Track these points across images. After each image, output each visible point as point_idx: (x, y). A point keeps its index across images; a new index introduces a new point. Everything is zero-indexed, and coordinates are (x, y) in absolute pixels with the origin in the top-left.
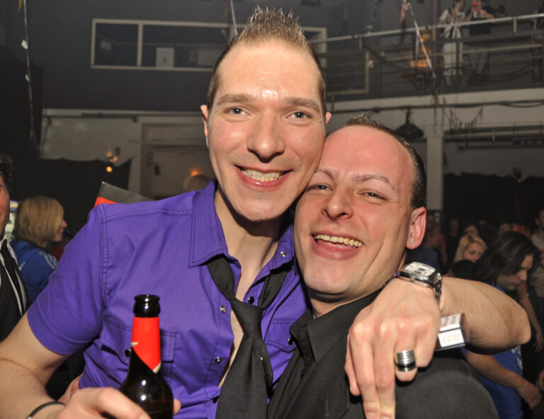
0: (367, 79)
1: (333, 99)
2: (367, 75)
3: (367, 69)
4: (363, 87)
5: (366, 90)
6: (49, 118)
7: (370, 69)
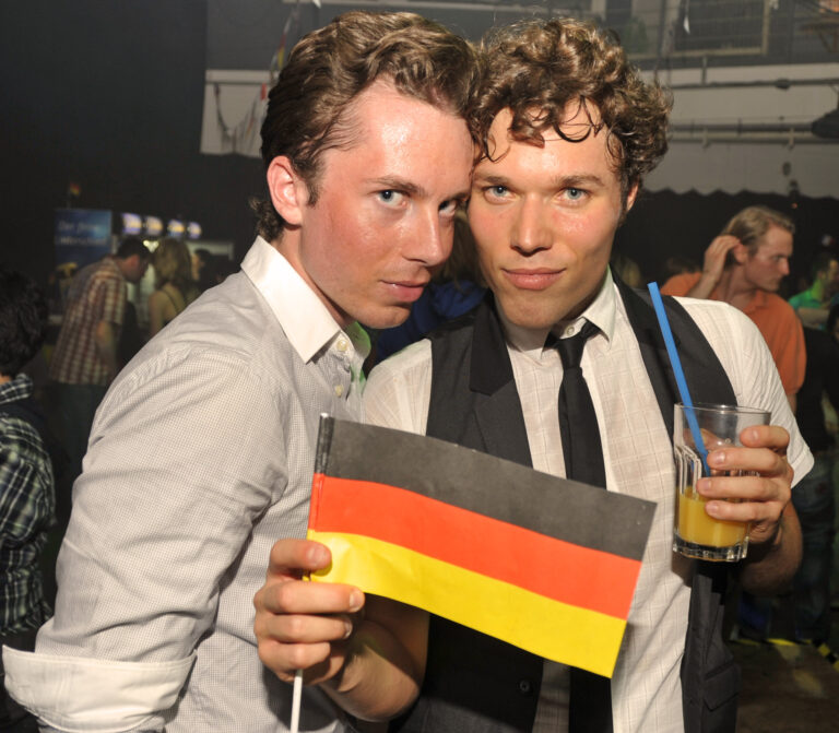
0: (766, 30)
1: (705, 61)
2: (766, 21)
3: (767, 11)
4: (757, 43)
5: (762, 50)
6: (217, 85)
7: (772, 10)
